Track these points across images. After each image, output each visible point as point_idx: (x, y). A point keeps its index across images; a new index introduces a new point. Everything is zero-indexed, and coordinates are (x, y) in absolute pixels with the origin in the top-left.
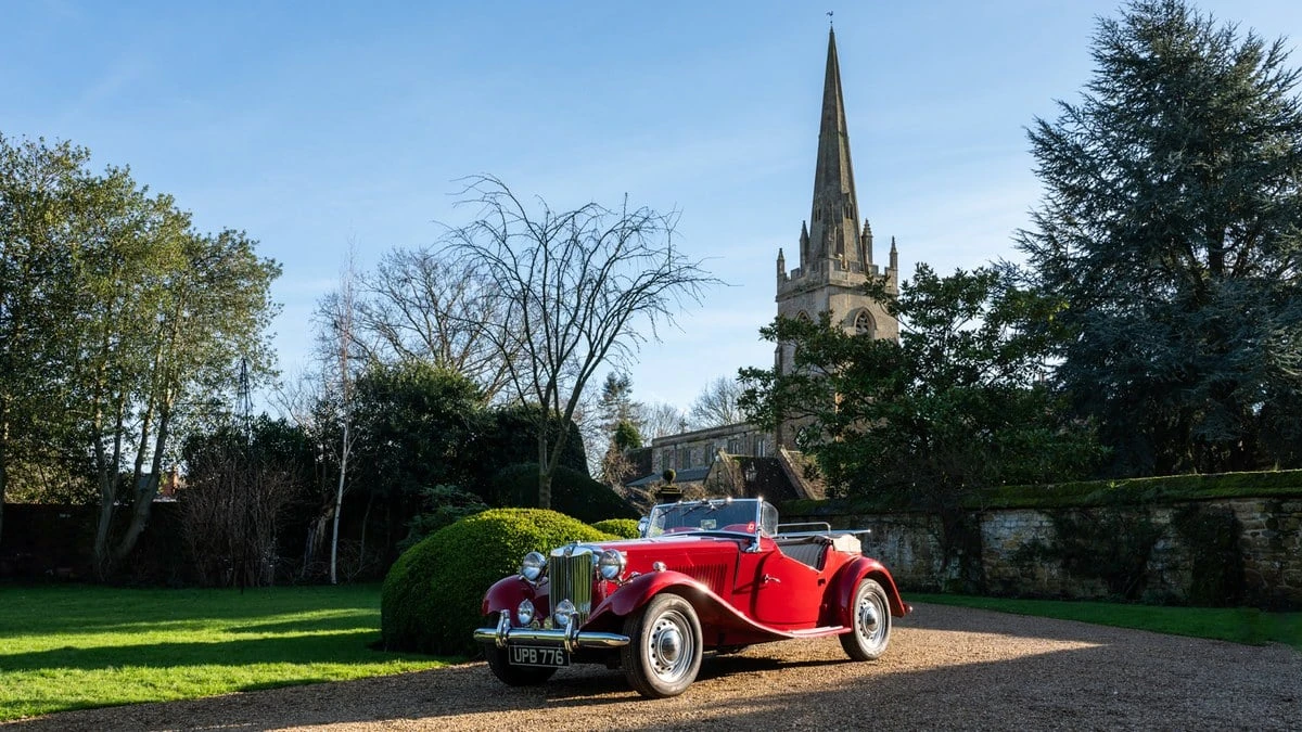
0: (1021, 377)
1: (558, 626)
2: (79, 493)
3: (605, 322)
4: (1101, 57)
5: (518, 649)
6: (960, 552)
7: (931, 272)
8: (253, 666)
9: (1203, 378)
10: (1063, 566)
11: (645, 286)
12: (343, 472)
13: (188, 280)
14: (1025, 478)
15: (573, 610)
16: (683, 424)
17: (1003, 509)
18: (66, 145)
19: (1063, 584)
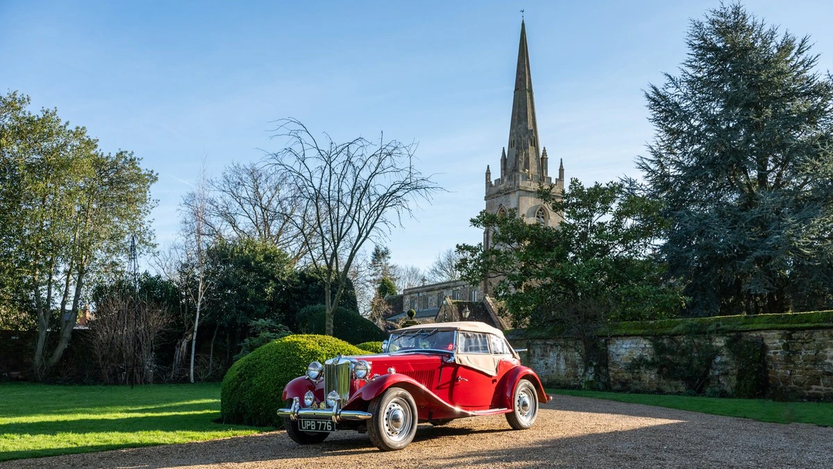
0: (637, 252)
1: (329, 407)
2: (24, 323)
3: (368, 215)
4: (693, 45)
5: (304, 421)
6: (595, 364)
7: (580, 184)
8: (139, 432)
9: (751, 254)
10: (658, 373)
11: (395, 192)
12: (198, 310)
13: (96, 184)
14: (636, 316)
15: (338, 397)
16: (424, 280)
17: (622, 336)
18: (14, 94)
19: (658, 384)
